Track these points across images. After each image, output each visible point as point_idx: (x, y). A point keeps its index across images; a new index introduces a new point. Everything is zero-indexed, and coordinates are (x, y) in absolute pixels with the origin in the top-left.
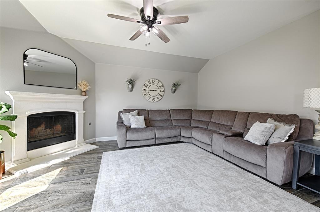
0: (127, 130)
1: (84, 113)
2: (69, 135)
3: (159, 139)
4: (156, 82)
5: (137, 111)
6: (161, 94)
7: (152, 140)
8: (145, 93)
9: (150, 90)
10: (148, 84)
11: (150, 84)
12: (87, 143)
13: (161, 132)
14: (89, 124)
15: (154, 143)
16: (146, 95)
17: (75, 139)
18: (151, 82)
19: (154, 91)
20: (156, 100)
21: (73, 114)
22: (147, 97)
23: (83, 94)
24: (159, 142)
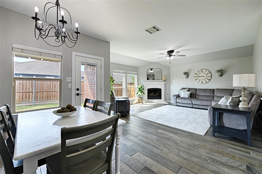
0: (177, 98)
1: (165, 89)
2: (159, 97)
3: (195, 105)
4: (204, 71)
5: (188, 89)
6: (209, 78)
7: (190, 105)
8: (196, 78)
9: (199, 76)
10: (198, 73)
11: (200, 73)
12: (166, 102)
13: (195, 101)
14: (168, 94)
15: (192, 107)
16: (197, 79)
17: (161, 99)
18: (200, 71)
19: (202, 76)
20: (204, 82)
21: (161, 89)
22: (197, 81)
23: (164, 81)
24: (195, 107)
